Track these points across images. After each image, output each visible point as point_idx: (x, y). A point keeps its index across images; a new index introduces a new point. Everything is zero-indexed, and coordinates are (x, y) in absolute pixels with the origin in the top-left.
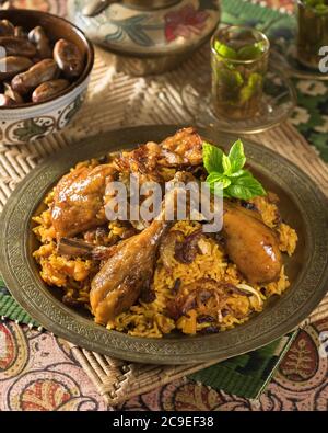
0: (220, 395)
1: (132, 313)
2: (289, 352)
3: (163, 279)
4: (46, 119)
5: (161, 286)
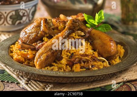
2: (119, 88)
3: (66, 53)
4: (24, 11)
5: (65, 56)
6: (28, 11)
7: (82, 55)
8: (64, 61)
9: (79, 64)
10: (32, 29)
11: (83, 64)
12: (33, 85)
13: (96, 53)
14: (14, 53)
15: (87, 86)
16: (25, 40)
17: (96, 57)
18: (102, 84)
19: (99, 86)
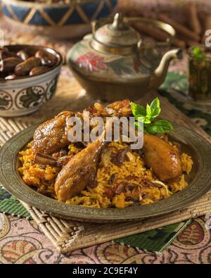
0: (136, 250)
1: (82, 195)
2: (184, 231)
3: (103, 174)
4: (39, 89)
5: (102, 179)
6: (45, 87)
7: (129, 178)
8: (100, 189)
9: (123, 194)
10: (52, 130)
11: (129, 192)
12: (53, 225)
13: (150, 173)
14: (24, 167)
15: (135, 228)
16: (41, 147)
17: (149, 181)
18: (160, 223)
19: (153, 227)
